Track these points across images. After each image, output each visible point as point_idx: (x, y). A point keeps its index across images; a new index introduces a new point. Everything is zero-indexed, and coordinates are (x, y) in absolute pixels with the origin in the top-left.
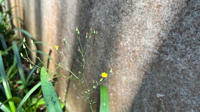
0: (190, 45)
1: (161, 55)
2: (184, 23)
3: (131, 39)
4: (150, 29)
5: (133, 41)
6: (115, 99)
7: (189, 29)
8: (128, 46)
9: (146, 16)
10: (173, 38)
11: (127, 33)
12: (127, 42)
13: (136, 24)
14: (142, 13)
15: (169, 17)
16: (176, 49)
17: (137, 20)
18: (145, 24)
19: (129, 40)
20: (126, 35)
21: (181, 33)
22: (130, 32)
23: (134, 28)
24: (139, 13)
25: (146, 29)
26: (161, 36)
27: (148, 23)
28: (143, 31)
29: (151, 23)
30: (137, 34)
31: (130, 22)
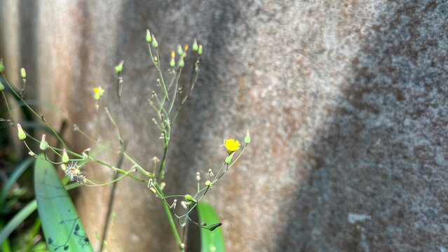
0: (438, 84)
1: (362, 114)
2: (422, 31)
3: (280, 79)
4: (331, 51)
5: (285, 83)
6: (235, 235)
7: (434, 44)
8: (271, 98)
9: (322, 19)
10: (392, 69)
11: (270, 64)
12: (270, 88)
13: (293, 41)
14: (310, 11)
15: (382, 17)
16: (400, 97)
17: (296, 29)
18: (318, 39)
19: (275, 81)
20: (266, 71)
21: (414, 56)
22: (278, 63)
23: (289, 50)
24: (303, 13)
25: (322, 51)
26: (360, 66)
27: (325, 35)
28: (312, 57)
29: (333, 36)
30: (295, 67)
31: (277, 36)
